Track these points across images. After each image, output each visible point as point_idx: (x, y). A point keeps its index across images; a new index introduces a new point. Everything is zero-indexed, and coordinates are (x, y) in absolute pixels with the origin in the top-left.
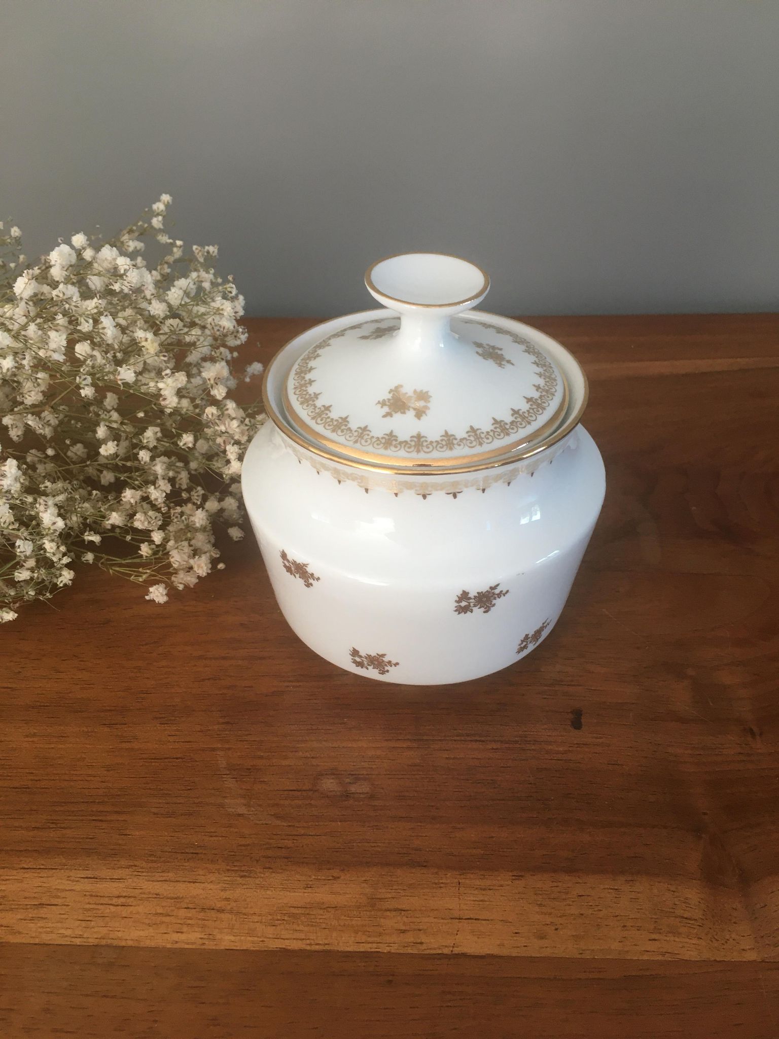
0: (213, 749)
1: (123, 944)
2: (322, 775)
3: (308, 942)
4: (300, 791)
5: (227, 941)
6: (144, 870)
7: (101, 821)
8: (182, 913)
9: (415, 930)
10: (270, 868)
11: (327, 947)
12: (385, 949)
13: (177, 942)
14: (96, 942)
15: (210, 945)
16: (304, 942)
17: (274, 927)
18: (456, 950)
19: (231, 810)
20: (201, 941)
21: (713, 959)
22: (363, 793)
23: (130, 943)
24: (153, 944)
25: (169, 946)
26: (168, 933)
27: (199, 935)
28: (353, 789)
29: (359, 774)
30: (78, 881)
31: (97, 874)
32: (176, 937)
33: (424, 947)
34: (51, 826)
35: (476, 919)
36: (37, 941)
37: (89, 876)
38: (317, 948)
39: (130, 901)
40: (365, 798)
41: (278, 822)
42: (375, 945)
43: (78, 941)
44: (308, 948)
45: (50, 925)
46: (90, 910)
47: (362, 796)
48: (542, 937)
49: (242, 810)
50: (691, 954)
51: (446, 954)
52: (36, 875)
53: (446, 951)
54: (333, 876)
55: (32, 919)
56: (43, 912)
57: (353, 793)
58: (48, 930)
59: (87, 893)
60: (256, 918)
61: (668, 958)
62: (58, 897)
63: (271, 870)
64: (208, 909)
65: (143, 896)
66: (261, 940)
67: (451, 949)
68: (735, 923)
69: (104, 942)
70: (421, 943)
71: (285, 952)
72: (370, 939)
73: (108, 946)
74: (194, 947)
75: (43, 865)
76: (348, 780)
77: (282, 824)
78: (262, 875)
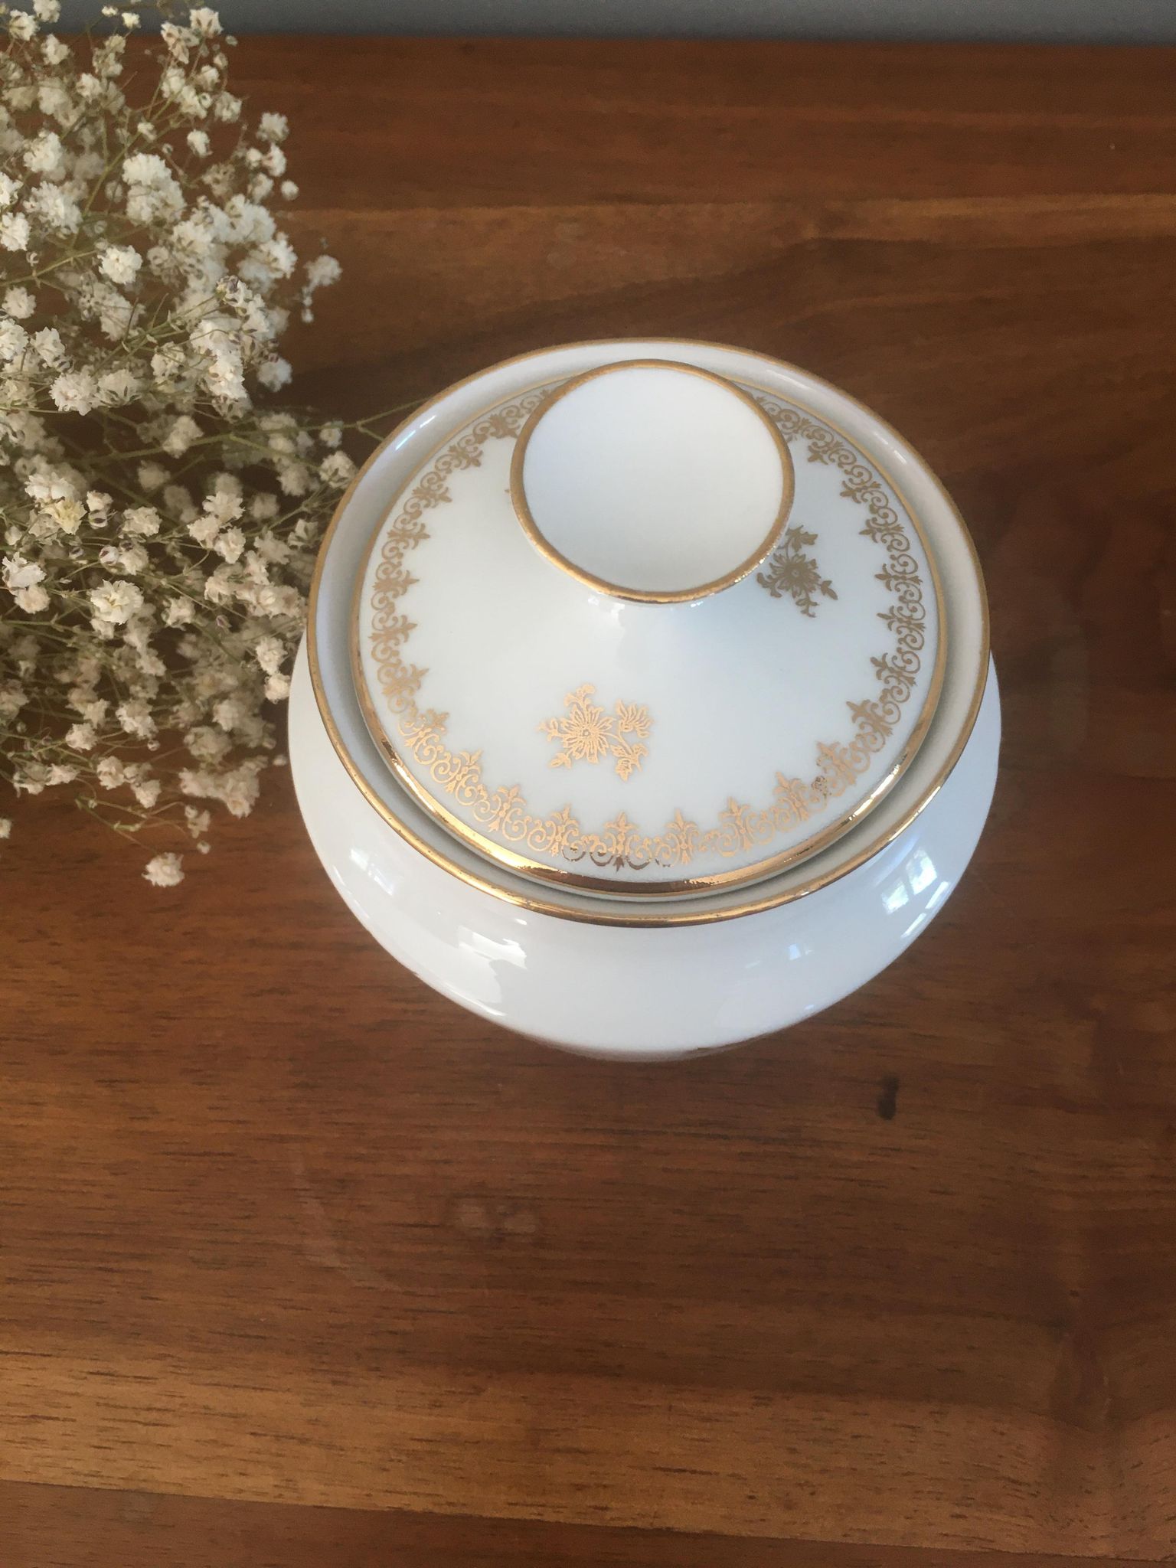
0: (282, 1139)
1: (162, 1489)
2: (460, 1197)
3: (436, 1499)
4: (425, 1226)
5: (313, 1492)
6: (181, 1364)
7: (111, 1270)
8: (249, 1442)
9: (598, 1486)
10: (377, 1369)
11: (466, 1511)
12: (550, 1517)
13: (241, 1491)
14: (122, 1485)
15: (290, 1498)
16: (431, 1499)
17: (385, 1473)
18: (657, 1524)
19: (313, 1259)
20: (277, 1492)
22: (525, 1235)
23: (173, 1490)
24: (206, 1493)
25: (229, 1496)
26: (227, 1476)
27: (272, 1481)
28: (509, 1225)
29: (519, 1198)
30: (86, 1378)
31: (113, 1367)
32: (239, 1482)
33: (608, 1515)
34: (35, 1278)
35: (691, 1472)
36: (34, 1478)
37: (102, 1371)
38: (448, 1510)
39: (167, 1418)
40: (528, 1244)
41: (391, 1286)
42: (534, 1510)
43: (95, 1483)
44: (436, 1510)
45: (50, 1452)
46: (105, 1429)
47: (523, 1240)
48: (789, 1505)
49: (332, 1261)
50: (1013, 1543)
51: (643, 1530)
52: (21, 1365)
53: (643, 1523)
54: (475, 1387)
55: (24, 1442)
56: (40, 1429)
57: (510, 1234)
58: (48, 1460)
59: (102, 1401)
61: (976, 1548)
62: (57, 1406)
63: (378, 1373)
64: (286, 1437)
65: (185, 1409)
66: (365, 1492)
67: (650, 1520)
68: (1087, 1491)
69: (132, 1486)
70: (606, 1508)
71: (400, 1514)
72: (529, 1500)
73: (140, 1492)
74: (266, 1500)
75: (28, 1347)
76: (501, 1208)
77: (396, 1288)
78: (366, 1382)
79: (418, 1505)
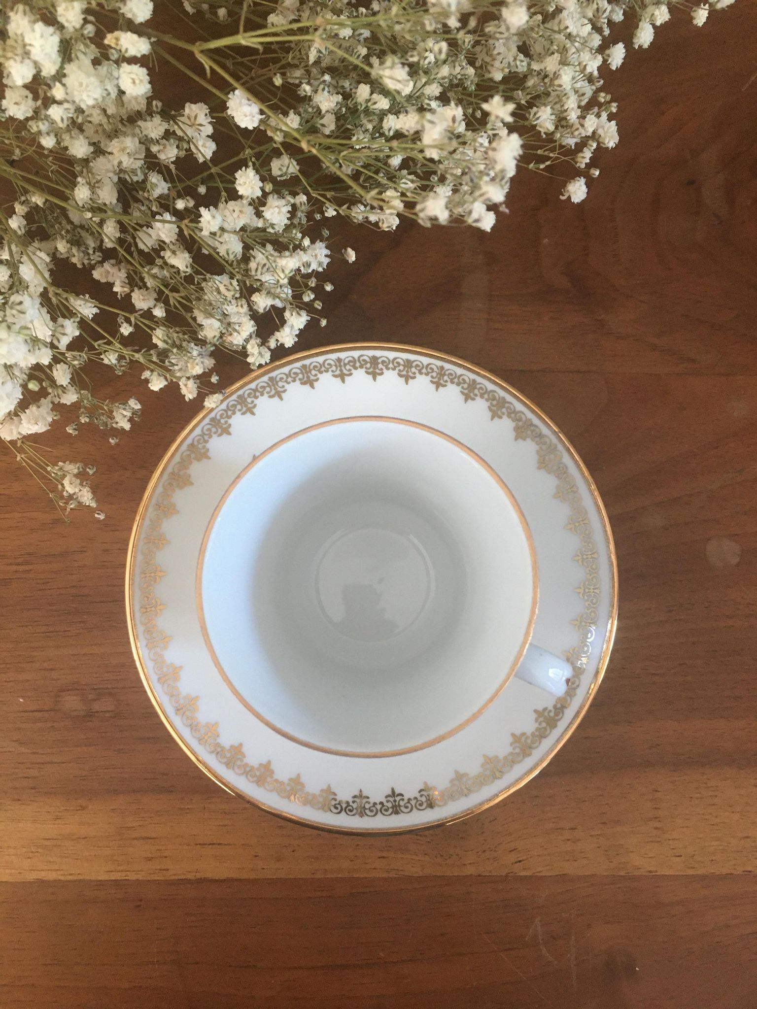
2: (64, 691)
3: (62, 872)
4: (41, 711)
9: (161, 857)
10: (19, 800)
11: (80, 877)
12: (132, 877)
16: (59, 873)
17: (29, 860)
18: (198, 876)
21: (434, 874)
22: (108, 711)
28: (96, 706)
29: (103, 689)
33: (169, 873)
35: (219, 844)
38: (70, 878)
40: (111, 717)
41: (23, 749)
42: (124, 874)
44: (62, 878)
47: (107, 715)
48: (279, 859)
50: (416, 871)
51: (190, 880)
53: (190, 876)
54: (81, 806)
57: (97, 712)
60: (12, 851)
61: (393, 875)
63: (20, 802)
66: (18, 872)
67: (194, 874)
68: (462, 838)
70: (168, 870)
71: (41, 882)
72: (121, 868)
76: (91, 697)
77: (27, 751)
78: (12, 808)
79: (52, 876)
